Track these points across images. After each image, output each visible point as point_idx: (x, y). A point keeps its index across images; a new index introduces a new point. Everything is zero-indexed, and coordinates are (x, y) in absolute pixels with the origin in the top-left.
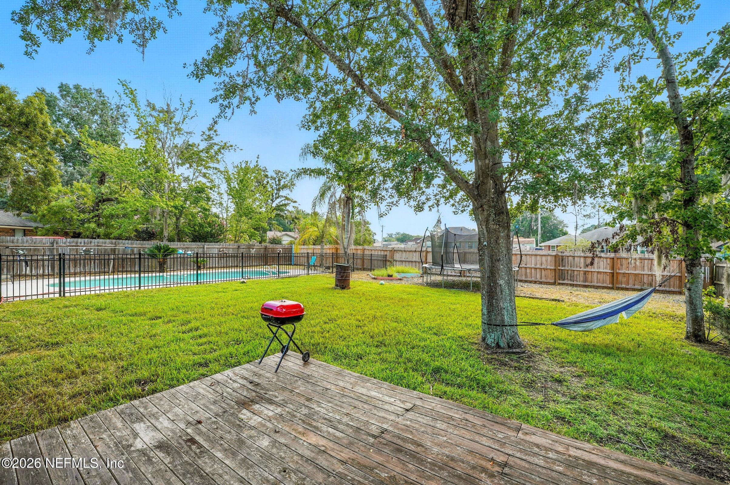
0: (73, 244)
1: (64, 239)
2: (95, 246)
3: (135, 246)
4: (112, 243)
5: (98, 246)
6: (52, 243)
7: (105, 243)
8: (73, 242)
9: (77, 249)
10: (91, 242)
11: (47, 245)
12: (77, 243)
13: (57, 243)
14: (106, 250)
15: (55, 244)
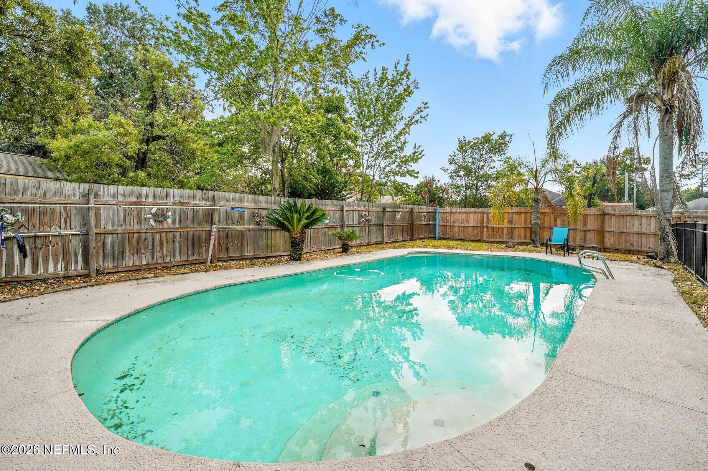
0: (132, 199)
1: (113, 189)
2: (174, 203)
3: (245, 205)
4: (207, 199)
5: (181, 204)
6: (86, 196)
7: (194, 198)
8: (131, 193)
9: (139, 212)
10: (167, 196)
11: (74, 200)
12: (139, 196)
13: (96, 196)
14: (195, 212)
15: (92, 197)
